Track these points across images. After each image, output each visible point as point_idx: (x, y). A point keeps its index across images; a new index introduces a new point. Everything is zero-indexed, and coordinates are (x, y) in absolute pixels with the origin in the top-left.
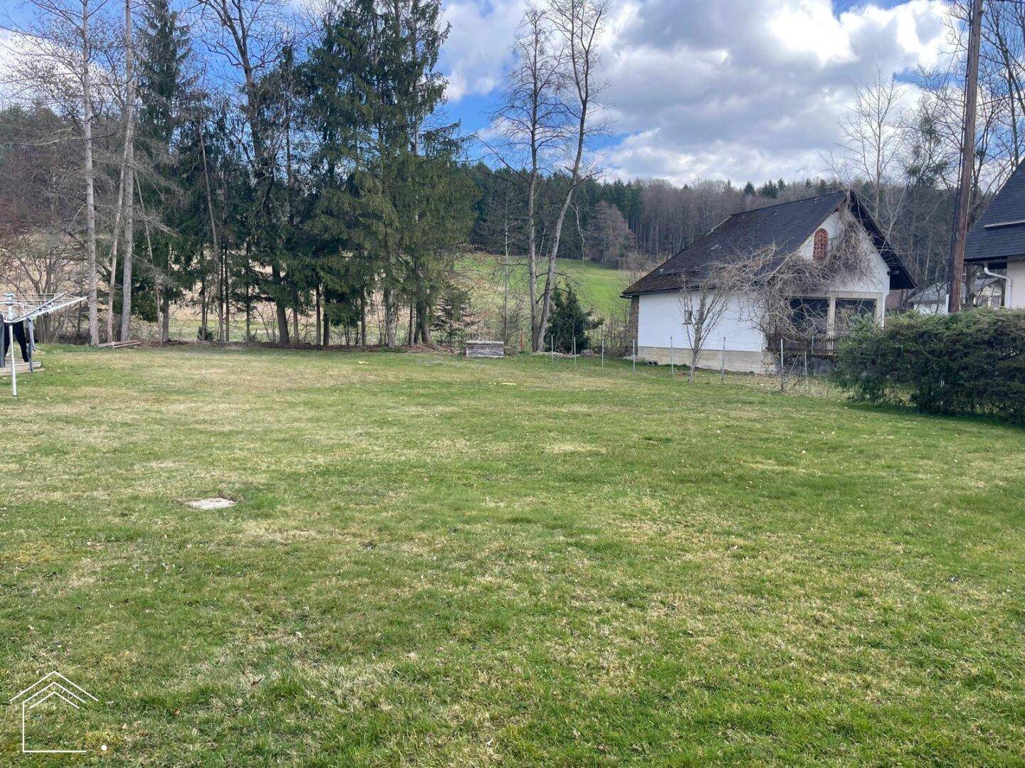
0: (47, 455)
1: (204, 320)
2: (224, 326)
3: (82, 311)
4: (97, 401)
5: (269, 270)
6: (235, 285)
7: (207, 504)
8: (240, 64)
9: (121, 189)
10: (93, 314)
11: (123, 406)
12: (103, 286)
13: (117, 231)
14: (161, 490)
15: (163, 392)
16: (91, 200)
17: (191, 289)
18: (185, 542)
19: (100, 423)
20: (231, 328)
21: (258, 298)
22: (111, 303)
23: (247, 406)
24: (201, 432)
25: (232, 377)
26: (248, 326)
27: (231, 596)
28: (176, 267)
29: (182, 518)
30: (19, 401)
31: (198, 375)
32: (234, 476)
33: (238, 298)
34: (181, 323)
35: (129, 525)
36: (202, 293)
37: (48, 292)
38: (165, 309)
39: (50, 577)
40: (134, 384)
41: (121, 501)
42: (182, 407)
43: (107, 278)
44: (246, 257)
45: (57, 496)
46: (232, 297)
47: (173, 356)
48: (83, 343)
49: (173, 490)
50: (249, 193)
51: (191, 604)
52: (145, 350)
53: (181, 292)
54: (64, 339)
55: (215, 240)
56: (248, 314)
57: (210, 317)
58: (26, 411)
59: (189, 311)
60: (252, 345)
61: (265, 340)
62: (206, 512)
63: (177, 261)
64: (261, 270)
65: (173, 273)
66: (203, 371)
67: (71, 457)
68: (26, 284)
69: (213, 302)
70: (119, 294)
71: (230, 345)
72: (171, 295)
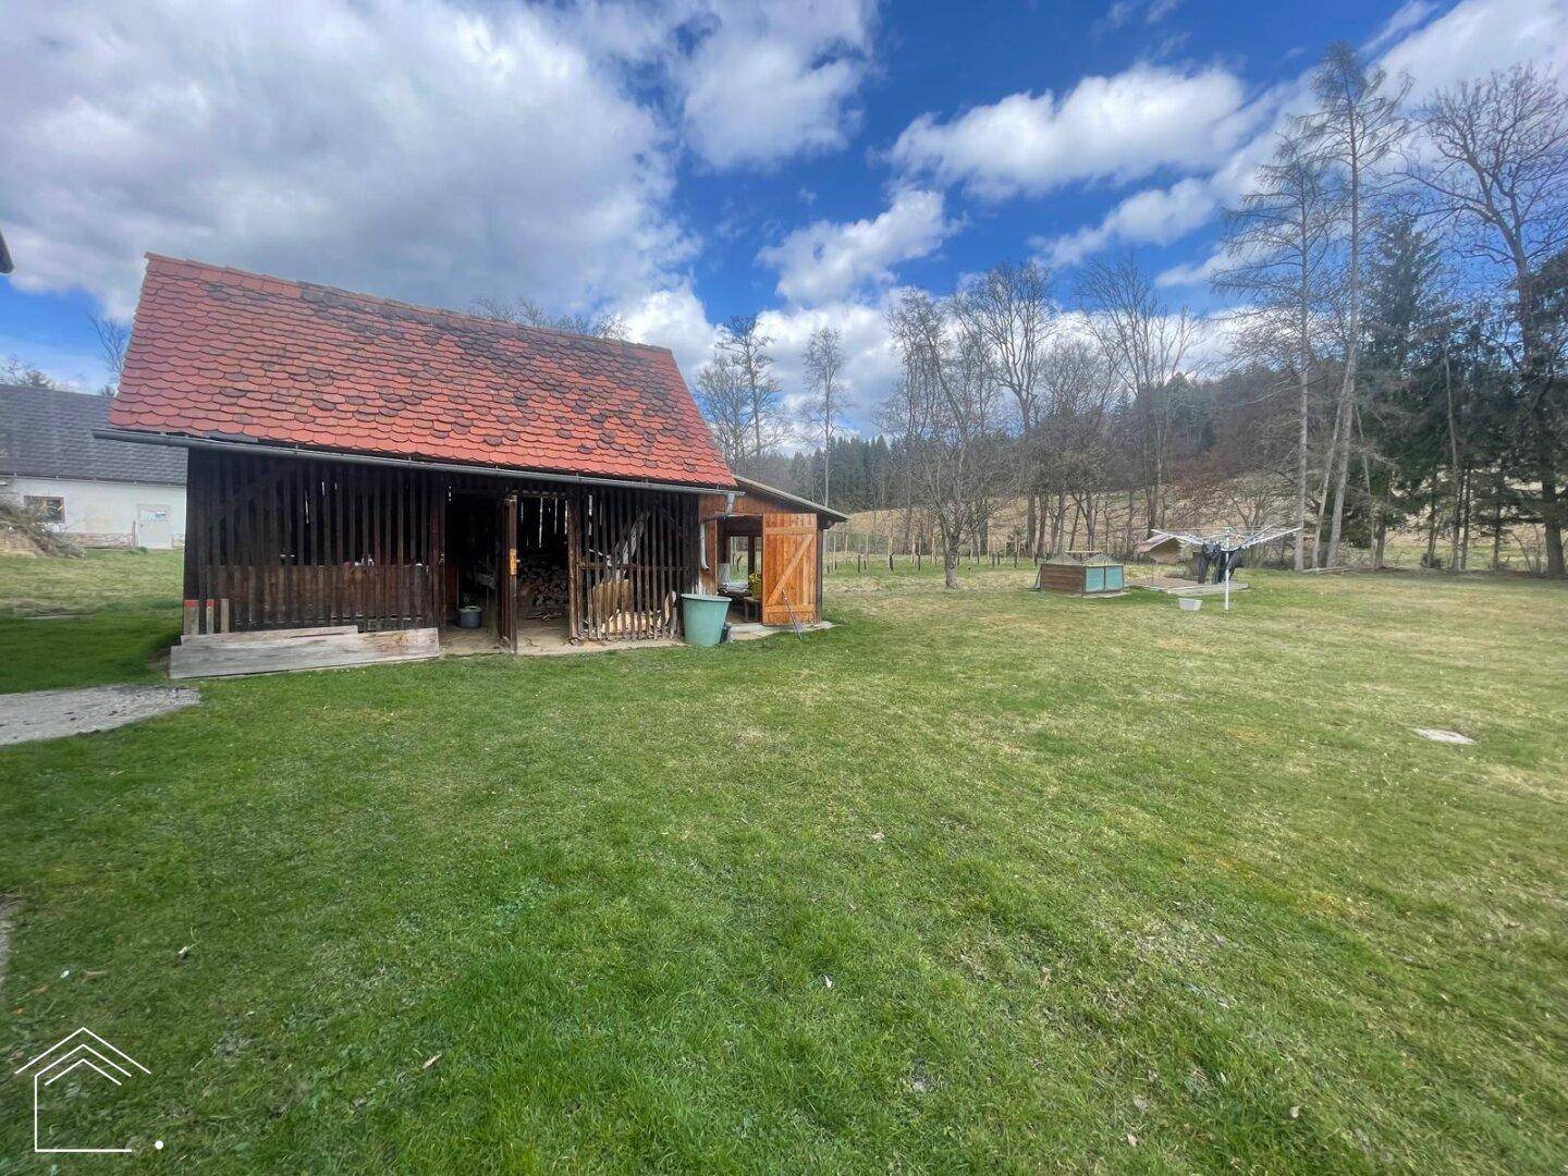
0: (1255, 661)
1: (1432, 546)
2: (1460, 553)
3: (1288, 541)
4: (1302, 621)
5: (1537, 486)
6: (1479, 507)
7: (1437, 735)
8: (1509, 257)
9: (1337, 425)
10: (1299, 542)
11: (1329, 628)
12: (1310, 517)
13: (1329, 466)
14: (1379, 711)
15: (1377, 618)
16: (1304, 440)
17: (1417, 514)
18: (1411, 765)
19: (1305, 640)
20: (1469, 555)
21: (1516, 520)
22: (1318, 532)
23: (1492, 643)
24: (1425, 663)
25: (1470, 610)
26: (1496, 552)
27: (1474, 832)
28: (1398, 494)
29: (1404, 742)
30: (1229, 614)
31: (1421, 604)
32: (1474, 714)
33: (1483, 521)
34: (1399, 550)
35: (1343, 735)
36: (1431, 518)
37: (1254, 525)
38: (1380, 536)
39: (1267, 758)
40: (1340, 608)
41: (1333, 712)
42: (1399, 634)
43: (1316, 510)
44: (1500, 475)
45: (1268, 695)
46: (1473, 520)
47: (1389, 585)
48: (1286, 569)
49: (1393, 712)
50: (1510, 402)
51: (1420, 823)
52: (1353, 576)
53: (1404, 518)
54: (1267, 565)
55: (1455, 460)
56: (1498, 538)
57: (1439, 542)
58: (1235, 623)
59: (1410, 538)
60: (1500, 573)
61: (1523, 568)
62: (1437, 743)
63: (1401, 486)
64: (1523, 487)
65: (1394, 499)
66: (1428, 601)
67: (1279, 667)
68: (1239, 518)
69: (1446, 526)
70: (1328, 523)
71: (1466, 573)
72: (1387, 521)
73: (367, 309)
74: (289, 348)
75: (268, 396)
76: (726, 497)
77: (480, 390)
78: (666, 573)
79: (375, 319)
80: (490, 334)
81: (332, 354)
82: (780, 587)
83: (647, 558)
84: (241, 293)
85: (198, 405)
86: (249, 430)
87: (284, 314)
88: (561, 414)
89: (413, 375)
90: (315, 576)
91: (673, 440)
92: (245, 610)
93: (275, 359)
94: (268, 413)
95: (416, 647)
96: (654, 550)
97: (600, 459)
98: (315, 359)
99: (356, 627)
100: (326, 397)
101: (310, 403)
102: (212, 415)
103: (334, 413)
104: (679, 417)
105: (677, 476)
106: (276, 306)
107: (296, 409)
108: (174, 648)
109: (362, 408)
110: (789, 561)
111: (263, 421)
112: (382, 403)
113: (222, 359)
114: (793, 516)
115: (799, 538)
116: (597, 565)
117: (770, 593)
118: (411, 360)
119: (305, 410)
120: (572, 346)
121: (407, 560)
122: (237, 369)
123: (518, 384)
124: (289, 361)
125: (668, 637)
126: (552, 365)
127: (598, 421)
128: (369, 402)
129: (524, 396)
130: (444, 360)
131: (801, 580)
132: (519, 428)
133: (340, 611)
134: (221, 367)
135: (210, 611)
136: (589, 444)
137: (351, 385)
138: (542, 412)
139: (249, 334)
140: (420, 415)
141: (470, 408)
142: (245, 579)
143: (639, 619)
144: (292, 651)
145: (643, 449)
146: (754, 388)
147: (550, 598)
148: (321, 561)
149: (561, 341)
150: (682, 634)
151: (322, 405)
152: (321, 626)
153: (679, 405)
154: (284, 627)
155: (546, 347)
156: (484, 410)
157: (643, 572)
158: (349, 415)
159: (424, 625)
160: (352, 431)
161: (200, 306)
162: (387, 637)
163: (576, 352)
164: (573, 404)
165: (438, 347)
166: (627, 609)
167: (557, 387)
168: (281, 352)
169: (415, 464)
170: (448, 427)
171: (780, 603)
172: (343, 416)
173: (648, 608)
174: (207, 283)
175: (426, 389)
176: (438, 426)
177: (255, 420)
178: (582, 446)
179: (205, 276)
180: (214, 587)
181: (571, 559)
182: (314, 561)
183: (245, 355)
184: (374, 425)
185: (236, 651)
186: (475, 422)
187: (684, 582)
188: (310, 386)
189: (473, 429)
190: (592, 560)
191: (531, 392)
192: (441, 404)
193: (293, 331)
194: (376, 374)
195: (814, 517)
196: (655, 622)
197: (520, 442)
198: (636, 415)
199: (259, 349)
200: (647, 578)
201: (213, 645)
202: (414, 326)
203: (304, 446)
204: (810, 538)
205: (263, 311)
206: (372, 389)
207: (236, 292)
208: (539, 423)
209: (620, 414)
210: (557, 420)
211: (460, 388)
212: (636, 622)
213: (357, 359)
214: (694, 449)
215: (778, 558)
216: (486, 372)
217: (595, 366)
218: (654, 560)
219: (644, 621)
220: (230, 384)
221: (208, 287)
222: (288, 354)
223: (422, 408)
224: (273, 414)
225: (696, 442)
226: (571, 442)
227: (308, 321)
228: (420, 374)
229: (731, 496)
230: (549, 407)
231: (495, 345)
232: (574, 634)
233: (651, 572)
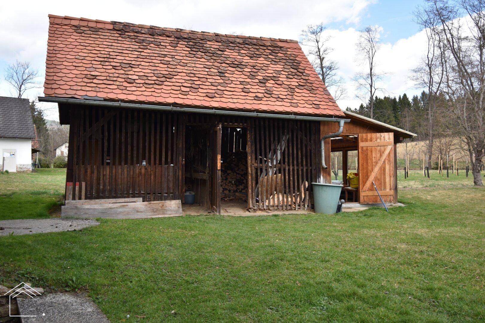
73: (143, 32)
74: (111, 53)
75: (105, 78)
76: (339, 123)
77: (200, 69)
78: (302, 170)
79: (146, 36)
80: (202, 40)
81: (130, 55)
82: (371, 178)
83: (291, 161)
84: (88, 29)
85: (77, 84)
86: (99, 95)
87: (107, 37)
88: (243, 80)
89: (168, 63)
90: (123, 171)
91: (305, 91)
92: (92, 189)
93: (106, 59)
94: (106, 86)
95: (171, 210)
96: (295, 156)
97: (266, 103)
98: (123, 58)
99: (141, 199)
100: (130, 77)
101: (123, 80)
102: (83, 88)
103: (134, 85)
104: (307, 78)
105: (311, 111)
106: (103, 34)
107: (118, 83)
108: (63, 207)
109: (147, 82)
110: (377, 163)
111: (104, 90)
112: (155, 78)
113: (84, 61)
114: (378, 135)
115: (382, 148)
116: (264, 166)
117: (365, 183)
118: (165, 56)
119: (121, 84)
120: (244, 43)
121: (166, 163)
122: (91, 65)
123: (219, 65)
124: (112, 60)
125: (304, 209)
126: (235, 54)
127: (263, 82)
128: (149, 78)
129: (223, 71)
130: (181, 54)
131: (384, 174)
132: (223, 88)
133: (134, 190)
134: (84, 65)
135: (77, 188)
136: (260, 95)
137: (140, 70)
138: (233, 79)
139: (94, 48)
140: (174, 84)
141: (197, 79)
142: (92, 172)
143: (287, 198)
144: (113, 210)
145: (288, 97)
146: (322, 68)
147: (226, 189)
148: (126, 163)
149: (238, 40)
150: (313, 207)
151: (129, 80)
152: (125, 197)
153: (306, 71)
154: (109, 198)
155: (231, 44)
156: (204, 80)
157: (289, 170)
158: (141, 85)
159: (174, 198)
160: (143, 93)
161: (72, 37)
162: (156, 204)
163: (246, 46)
164: (249, 74)
165: (177, 48)
166: (280, 192)
167: (238, 65)
168: (108, 56)
169: (175, 109)
170: (188, 89)
171: (372, 189)
172: (138, 85)
173: (292, 192)
174: (74, 26)
175: (175, 70)
176: (183, 89)
177: (101, 90)
178: (256, 96)
179: (73, 23)
180: (79, 176)
181: (249, 161)
182: (123, 163)
183: (93, 59)
184: (153, 90)
185: (88, 209)
186: (201, 86)
187: (312, 177)
188: (122, 72)
189: (200, 90)
190: (261, 162)
191: (227, 69)
192: (182, 77)
193: (112, 45)
194: (151, 64)
195: (391, 135)
196: (296, 200)
197: (224, 96)
198: (283, 78)
199: (99, 55)
200: (291, 173)
201: (79, 206)
202: (165, 38)
203: (123, 101)
204: (389, 148)
205: (98, 36)
206: (150, 71)
207: (86, 29)
208: (232, 85)
209: (273, 78)
210: (241, 83)
211: (191, 68)
212: (285, 200)
213: (141, 57)
214: (317, 95)
215: (369, 161)
216: (203, 60)
217: (257, 53)
218: (295, 163)
219: (290, 199)
220: (89, 73)
221: (74, 28)
222: (111, 57)
223: (173, 80)
224: (108, 86)
225: (317, 92)
226: (250, 94)
227: (117, 40)
228: (171, 63)
229: (342, 122)
230: (237, 76)
231: (205, 45)
232: (251, 206)
233: (293, 170)
